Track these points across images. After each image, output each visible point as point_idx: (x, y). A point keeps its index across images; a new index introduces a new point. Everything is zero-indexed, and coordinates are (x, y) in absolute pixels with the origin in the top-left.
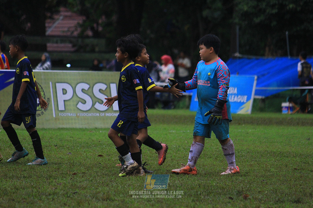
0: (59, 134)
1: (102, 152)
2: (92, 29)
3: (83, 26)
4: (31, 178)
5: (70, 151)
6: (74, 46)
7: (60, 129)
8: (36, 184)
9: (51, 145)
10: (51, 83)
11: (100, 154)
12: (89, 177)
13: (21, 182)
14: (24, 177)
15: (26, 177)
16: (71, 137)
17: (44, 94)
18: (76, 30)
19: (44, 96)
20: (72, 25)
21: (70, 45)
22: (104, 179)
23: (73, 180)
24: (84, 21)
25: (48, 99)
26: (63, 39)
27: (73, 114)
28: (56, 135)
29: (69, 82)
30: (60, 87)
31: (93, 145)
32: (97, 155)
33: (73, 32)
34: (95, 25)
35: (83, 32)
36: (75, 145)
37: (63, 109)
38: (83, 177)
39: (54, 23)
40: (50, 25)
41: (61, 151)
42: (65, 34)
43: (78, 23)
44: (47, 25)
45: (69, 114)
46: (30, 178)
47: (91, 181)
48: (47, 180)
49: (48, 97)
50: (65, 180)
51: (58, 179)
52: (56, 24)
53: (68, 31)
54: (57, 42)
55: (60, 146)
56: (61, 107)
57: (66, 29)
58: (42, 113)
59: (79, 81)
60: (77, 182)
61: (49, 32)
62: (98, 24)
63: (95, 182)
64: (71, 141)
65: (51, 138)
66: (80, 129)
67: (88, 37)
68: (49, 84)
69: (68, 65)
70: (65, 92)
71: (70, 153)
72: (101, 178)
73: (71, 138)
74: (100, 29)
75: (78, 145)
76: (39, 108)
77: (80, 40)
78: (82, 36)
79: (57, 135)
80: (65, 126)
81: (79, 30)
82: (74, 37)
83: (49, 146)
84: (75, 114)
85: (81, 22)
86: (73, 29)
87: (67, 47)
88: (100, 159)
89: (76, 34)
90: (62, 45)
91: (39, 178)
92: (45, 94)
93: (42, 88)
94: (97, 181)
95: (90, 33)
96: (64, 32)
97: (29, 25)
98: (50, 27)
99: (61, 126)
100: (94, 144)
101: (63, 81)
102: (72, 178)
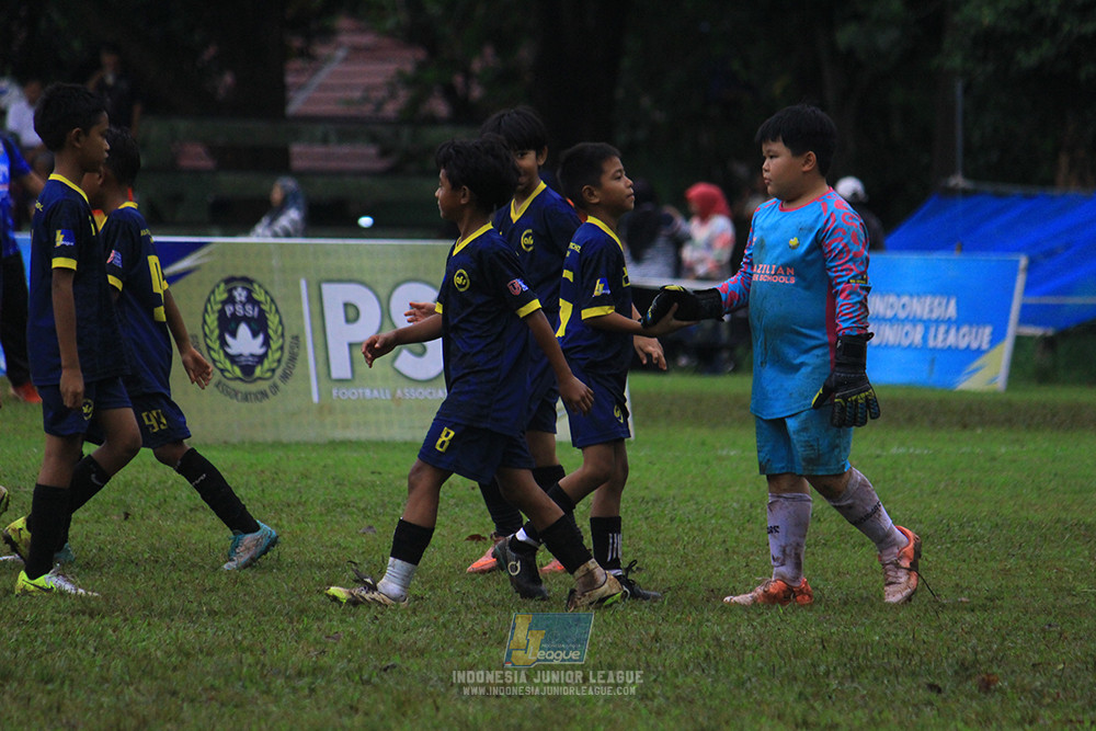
0: (330, 462)
1: (483, 525)
2: (449, 92)
3: (417, 84)
4: (234, 616)
5: (371, 522)
6: (384, 153)
7: (334, 445)
8: (254, 636)
9: (304, 500)
10: (303, 284)
11: (476, 533)
12: (436, 614)
13: (203, 629)
14: (212, 613)
15: (216, 613)
16: (373, 473)
17: (281, 322)
18: (393, 96)
19: (280, 328)
20: (380, 80)
21: (372, 150)
22: (490, 618)
23: (381, 624)
24: (421, 66)
25: (296, 338)
26: (346, 127)
27: (382, 391)
28: (322, 464)
29: (367, 278)
30: (335, 295)
31: (452, 502)
32: (465, 537)
33: (380, 105)
34: (458, 80)
35: (415, 104)
36: (386, 499)
37: (348, 375)
38: (414, 611)
39: (316, 71)
40: (303, 79)
41: (338, 523)
42: (353, 111)
43: (400, 74)
44: (290, 79)
45: (368, 392)
46: (231, 616)
47: (444, 625)
48: (291, 622)
49: (295, 333)
50: (351, 625)
51: (330, 621)
52: (323, 76)
53: (366, 100)
54: (325, 141)
55: (337, 505)
56: (340, 368)
57: (357, 94)
58: (275, 387)
59: (401, 276)
60: (395, 630)
61: (297, 104)
62: (468, 75)
63: (458, 631)
64: (373, 485)
65: (305, 476)
66: (406, 443)
67: (433, 121)
68: (297, 285)
69: (365, 221)
70: (352, 313)
71: (370, 527)
72: (479, 618)
73: (375, 477)
74: (477, 92)
75: (400, 501)
76: (262, 372)
77: (406, 132)
78: (414, 117)
79: (325, 467)
80: (351, 434)
81: (403, 95)
82: (386, 122)
83: (299, 503)
84: (387, 392)
85: (409, 68)
86: (381, 94)
87: (361, 156)
88: (476, 549)
89: (390, 109)
90: (345, 149)
91: (264, 616)
92: (284, 320)
93: (272, 300)
94: (464, 627)
95: (440, 107)
96: (349, 102)
97: (228, 79)
98: (301, 87)
99: (339, 434)
100: (453, 497)
101: (345, 276)
102: (379, 616)
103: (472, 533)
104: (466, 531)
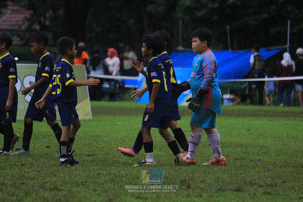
1: (50, 143)
2: (40, 23)
3: (31, 20)
6: (21, 40)
11: (48, 145)
12: (37, 168)
18: (24, 24)
20: (20, 19)
21: (18, 39)
22: (52, 169)
23: (21, 171)
24: (32, 15)
27: (21, 106)
31: (41, 137)
32: (45, 147)
33: (20, 26)
34: (42, 19)
35: (30, 26)
38: (30, 167)
39: (2, 17)
42: (13, 28)
43: (26, 17)
47: (39, 171)
50: (13, 171)
51: (7, 170)
52: (4, 18)
53: (16, 25)
57: (14, 23)
59: (26, 74)
60: (25, 173)
62: (45, 18)
64: (19, 132)
72: (48, 169)
73: (19, 130)
74: (47, 23)
77: (27, 34)
78: (29, 29)
81: (27, 23)
82: (22, 31)
84: (23, 106)
85: (28, 16)
86: (21, 23)
87: (15, 40)
88: (48, 150)
89: (23, 27)
94: (44, 172)
95: (37, 27)
96: (11, 25)
100: (41, 136)
102: (20, 169)
103: (47, 145)
104: (45, 145)
